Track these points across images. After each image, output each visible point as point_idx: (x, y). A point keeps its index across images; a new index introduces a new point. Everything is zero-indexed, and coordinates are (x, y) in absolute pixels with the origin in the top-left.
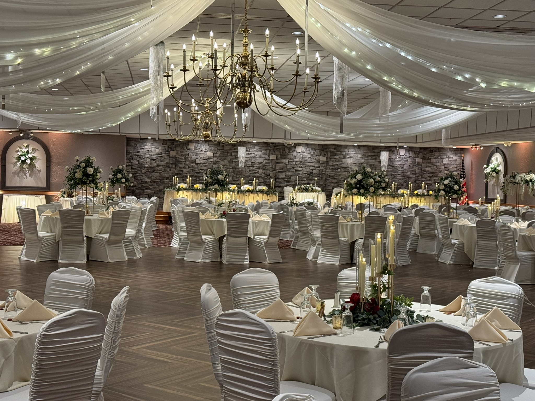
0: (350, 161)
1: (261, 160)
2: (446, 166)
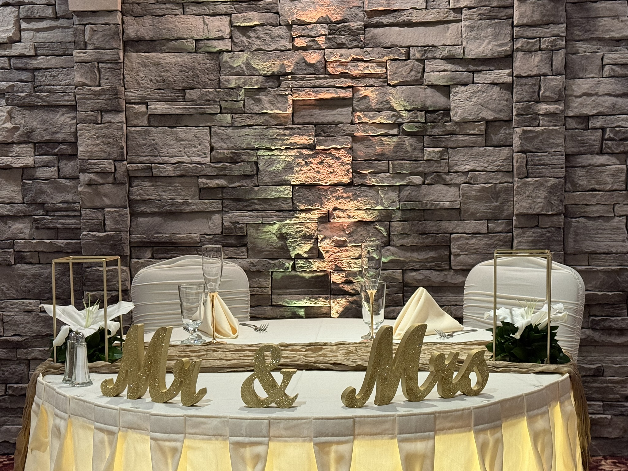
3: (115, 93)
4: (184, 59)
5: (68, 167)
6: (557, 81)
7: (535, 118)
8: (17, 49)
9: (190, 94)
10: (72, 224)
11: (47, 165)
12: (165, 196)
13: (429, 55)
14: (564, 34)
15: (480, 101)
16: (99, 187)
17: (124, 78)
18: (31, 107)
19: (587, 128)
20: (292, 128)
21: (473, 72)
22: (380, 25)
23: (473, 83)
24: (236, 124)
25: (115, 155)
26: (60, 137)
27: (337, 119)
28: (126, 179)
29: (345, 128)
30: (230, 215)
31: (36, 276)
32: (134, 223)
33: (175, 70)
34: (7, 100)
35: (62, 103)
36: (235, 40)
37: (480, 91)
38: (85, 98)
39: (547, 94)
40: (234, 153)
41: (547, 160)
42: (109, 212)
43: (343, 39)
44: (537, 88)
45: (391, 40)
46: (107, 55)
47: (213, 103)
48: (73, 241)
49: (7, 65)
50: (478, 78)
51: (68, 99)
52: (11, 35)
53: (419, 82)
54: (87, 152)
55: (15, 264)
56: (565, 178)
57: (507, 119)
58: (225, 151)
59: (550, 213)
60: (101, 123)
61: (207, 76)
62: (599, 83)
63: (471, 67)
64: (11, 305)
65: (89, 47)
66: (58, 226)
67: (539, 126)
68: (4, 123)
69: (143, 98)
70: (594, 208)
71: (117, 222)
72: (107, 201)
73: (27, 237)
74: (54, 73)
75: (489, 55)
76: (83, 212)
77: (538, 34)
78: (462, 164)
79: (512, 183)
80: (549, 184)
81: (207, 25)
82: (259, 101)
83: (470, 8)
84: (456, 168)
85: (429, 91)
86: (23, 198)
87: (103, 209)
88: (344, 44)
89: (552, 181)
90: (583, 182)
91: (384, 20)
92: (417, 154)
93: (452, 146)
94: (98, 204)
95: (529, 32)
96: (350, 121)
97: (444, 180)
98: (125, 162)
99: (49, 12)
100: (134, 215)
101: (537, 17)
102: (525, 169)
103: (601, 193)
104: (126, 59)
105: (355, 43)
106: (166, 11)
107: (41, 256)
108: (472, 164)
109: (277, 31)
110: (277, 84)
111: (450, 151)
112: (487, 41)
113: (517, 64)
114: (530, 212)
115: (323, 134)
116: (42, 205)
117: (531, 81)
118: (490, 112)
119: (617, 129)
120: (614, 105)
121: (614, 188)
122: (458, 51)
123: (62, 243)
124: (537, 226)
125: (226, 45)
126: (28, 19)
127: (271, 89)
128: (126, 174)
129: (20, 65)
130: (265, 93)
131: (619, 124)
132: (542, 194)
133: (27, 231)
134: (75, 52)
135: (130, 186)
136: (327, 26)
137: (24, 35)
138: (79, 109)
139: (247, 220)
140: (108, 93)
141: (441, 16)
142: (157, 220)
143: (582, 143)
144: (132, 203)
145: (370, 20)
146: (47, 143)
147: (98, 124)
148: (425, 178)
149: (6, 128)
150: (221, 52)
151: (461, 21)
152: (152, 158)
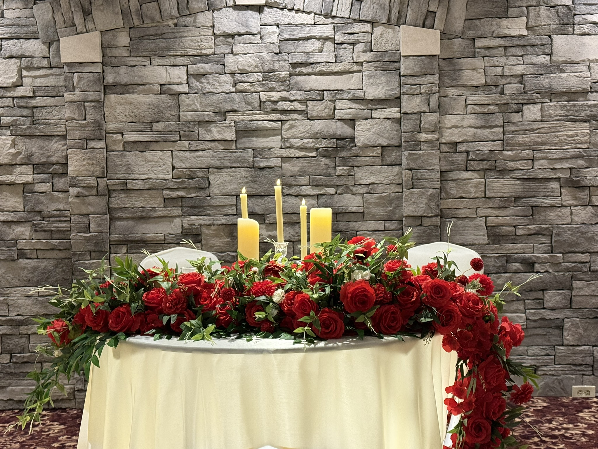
3: (98, 125)
4: (151, 98)
5: (60, 183)
6: (433, 117)
7: (417, 145)
8: (20, 91)
9: (156, 126)
10: (64, 227)
11: (43, 181)
12: (138, 205)
13: (338, 97)
14: (437, 82)
15: (377, 131)
16: (85, 198)
17: (104, 114)
18: (31, 136)
19: (456, 152)
20: (235, 152)
21: (372, 110)
22: (300, 74)
23: (372, 118)
24: (192, 148)
25: (97, 173)
26: (54, 159)
27: (271, 145)
28: (107, 192)
29: (276, 152)
30: (188, 219)
31: (35, 269)
32: (112, 226)
33: (145, 108)
34: (11, 131)
35: (55, 133)
36: (191, 85)
37: (377, 124)
38: (74, 130)
39: (426, 126)
40: (191, 171)
41: (427, 175)
42: (94, 217)
43: (273, 85)
44: (418, 122)
45: (310, 85)
46: (92, 96)
47: (174, 133)
48: (65, 241)
49: (11, 104)
50: (375, 114)
51: (60, 130)
52: (15, 80)
53: (332, 117)
54: (76, 171)
55: (18, 259)
56: (440, 189)
57: (397, 145)
58: (184, 170)
59: (430, 215)
60: (86, 149)
61: (169, 112)
62: (463, 118)
63: (370, 106)
64: (15, 291)
65: (77, 90)
66: (53, 229)
67: (420, 150)
68: (9, 149)
69: (119, 129)
70: (462, 211)
71: (99, 225)
72: (91, 209)
73: (27, 238)
74: (49, 110)
75: (383, 97)
76: (72, 218)
77: (418, 82)
78: (364, 179)
79: (402, 192)
80: (429, 193)
81: (169, 73)
82: (210, 131)
83: (368, 62)
84: (360, 182)
85: (339, 123)
86: (24, 208)
87: (88, 215)
88: (274, 88)
89: (431, 191)
90: (454, 192)
91: (304, 70)
92: (331, 171)
93: (357, 165)
94: (84, 211)
95: (411, 81)
96: (279, 146)
97: (351, 190)
98: (105, 179)
99: (45, 63)
100: (112, 219)
101: (417, 70)
102: (411, 183)
103: (466, 199)
104: (106, 99)
105: (283, 88)
106: (137, 63)
107: (38, 252)
108: (372, 178)
109: (223, 78)
110: (224, 118)
111: (356, 169)
112: (381, 87)
113: (403, 104)
114: (415, 214)
115: (259, 156)
116: (40, 212)
117: (415, 116)
118: (385, 140)
119: (477, 152)
120: (475, 135)
121: (476, 196)
122: (360, 94)
123: (56, 242)
124: (421, 225)
125: (184, 88)
126: (28, 68)
127: (219, 122)
128: (106, 188)
129: (22, 104)
130: (214, 125)
131: (479, 148)
132: (424, 200)
133: (28, 233)
134: (66, 94)
135: (109, 197)
136: (261, 75)
137: (25, 81)
138: (68, 137)
139: (202, 222)
140: (92, 125)
141: (347, 68)
142: (131, 223)
143: (452, 163)
144: (110, 210)
145: (294, 71)
146: (43, 164)
147: (84, 149)
148: (337, 189)
149: (11, 153)
150: (179, 94)
151: (362, 71)
152: (127, 176)
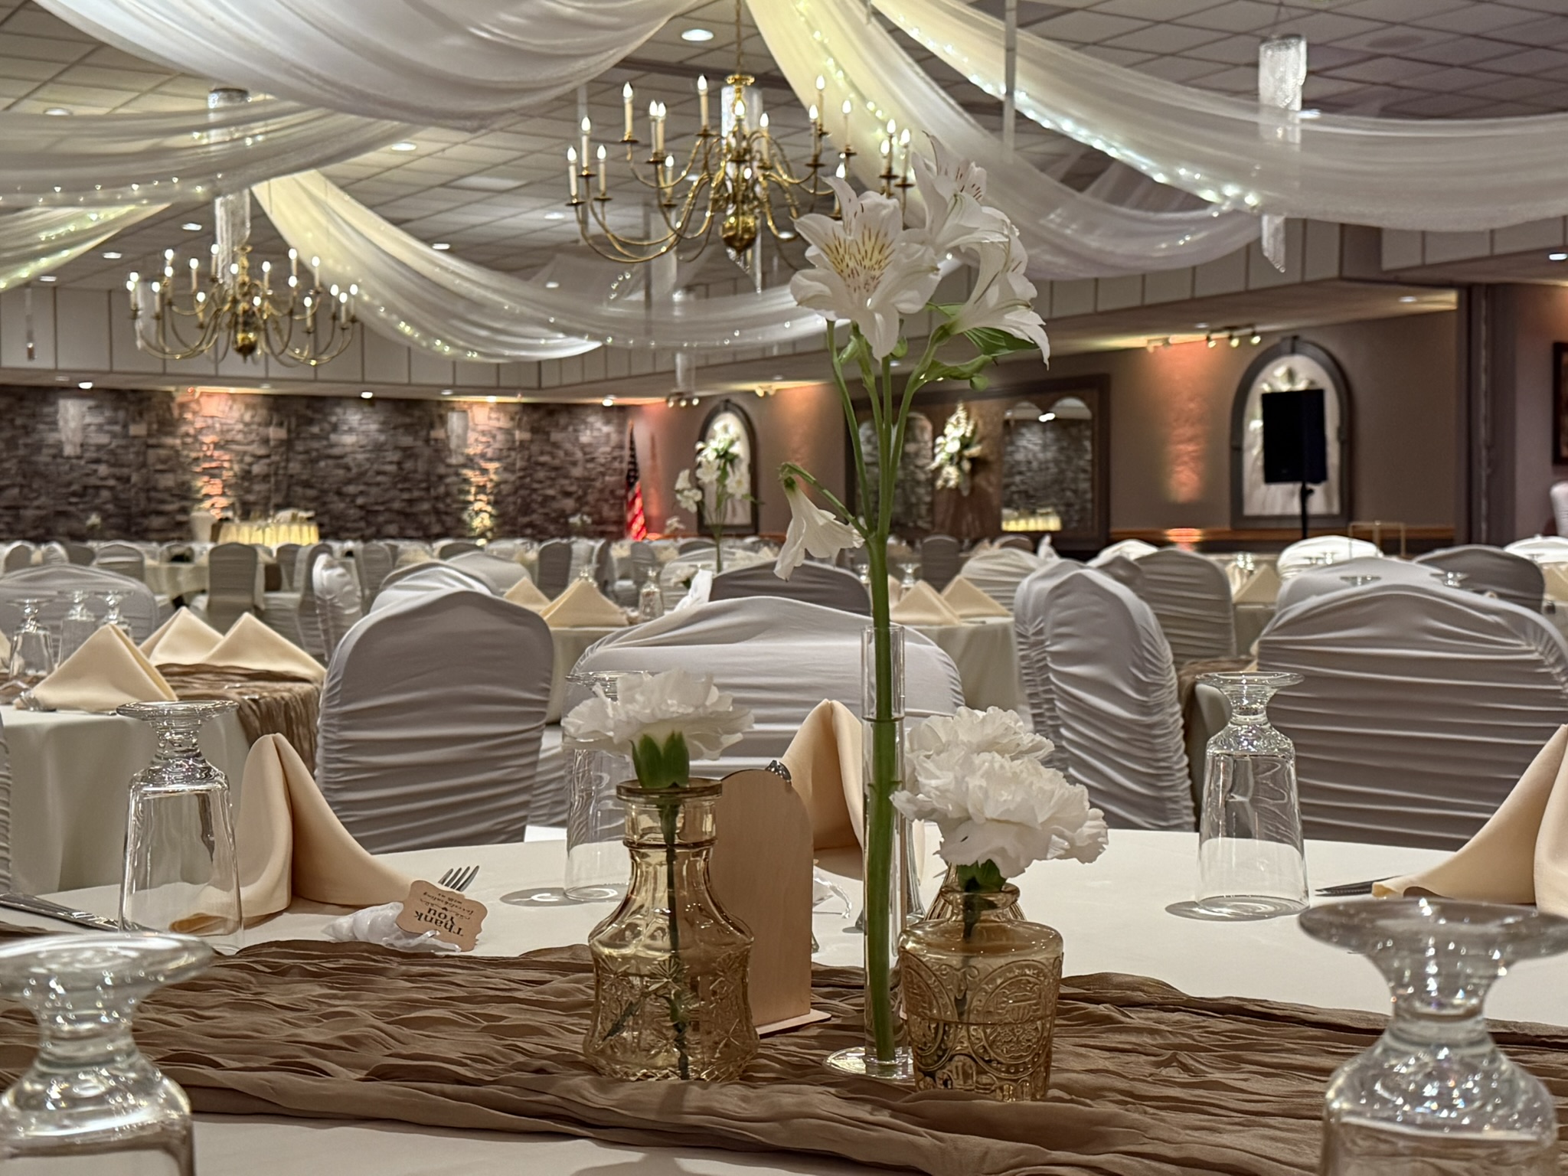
0: (349, 439)
1: (104, 439)
2: (588, 450)
106: (161, 436)
112: (262, 450)
113: (272, 458)
116: (118, 498)
117: (277, 463)
118: (264, 472)
122: (254, 453)
125: (180, 448)
129: (112, 452)
134: (130, 449)
135: (148, 493)
137: (114, 442)
